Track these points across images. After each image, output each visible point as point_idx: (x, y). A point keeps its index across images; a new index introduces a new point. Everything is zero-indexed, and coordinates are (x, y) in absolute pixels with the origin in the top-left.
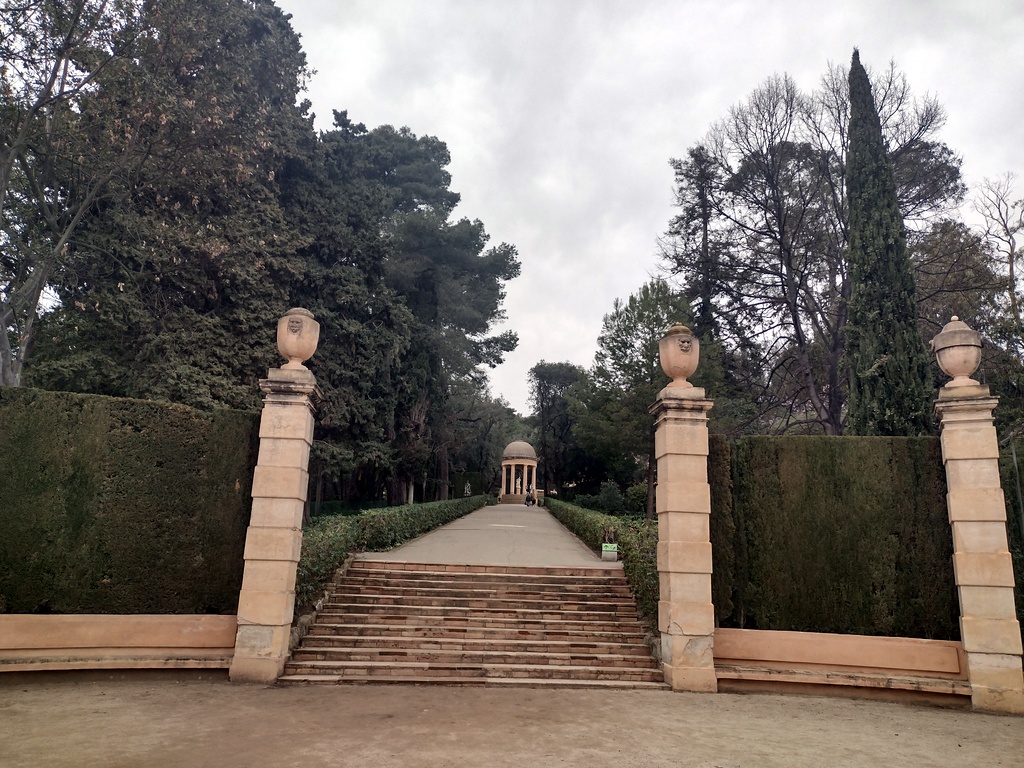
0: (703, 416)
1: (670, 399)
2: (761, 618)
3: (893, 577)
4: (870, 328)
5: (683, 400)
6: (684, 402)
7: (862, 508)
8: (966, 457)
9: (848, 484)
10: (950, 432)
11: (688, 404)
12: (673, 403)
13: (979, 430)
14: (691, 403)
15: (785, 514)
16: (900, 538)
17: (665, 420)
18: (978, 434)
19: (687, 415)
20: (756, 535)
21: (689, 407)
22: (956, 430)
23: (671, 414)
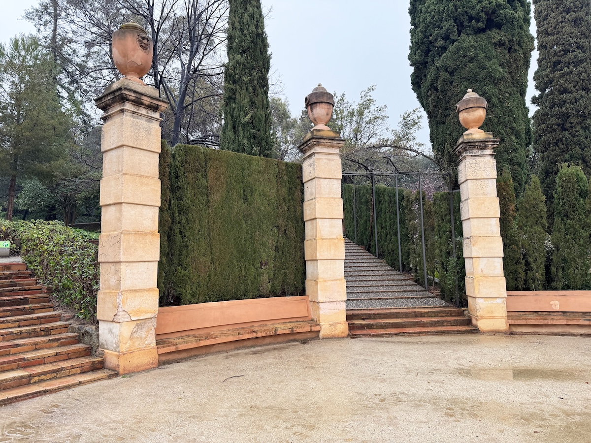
0: (157, 115)
1: (130, 90)
2: (186, 295)
3: (273, 257)
4: (244, 87)
5: (142, 94)
6: (144, 98)
7: (259, 208)
8: (326, 177)
9: (252, 191)
10: (318, 159)
11: (146, 100)
12: (132, 96)
13: (333, 160)
14: (149, 99)
15: (210, 211)
16: (279, 230)
17: (122, 111)
18: (333, 162)
19: (143, 111)
20: (187, 228)
21: (147, 103)
22: (322, 158)
23: (128, 106)
